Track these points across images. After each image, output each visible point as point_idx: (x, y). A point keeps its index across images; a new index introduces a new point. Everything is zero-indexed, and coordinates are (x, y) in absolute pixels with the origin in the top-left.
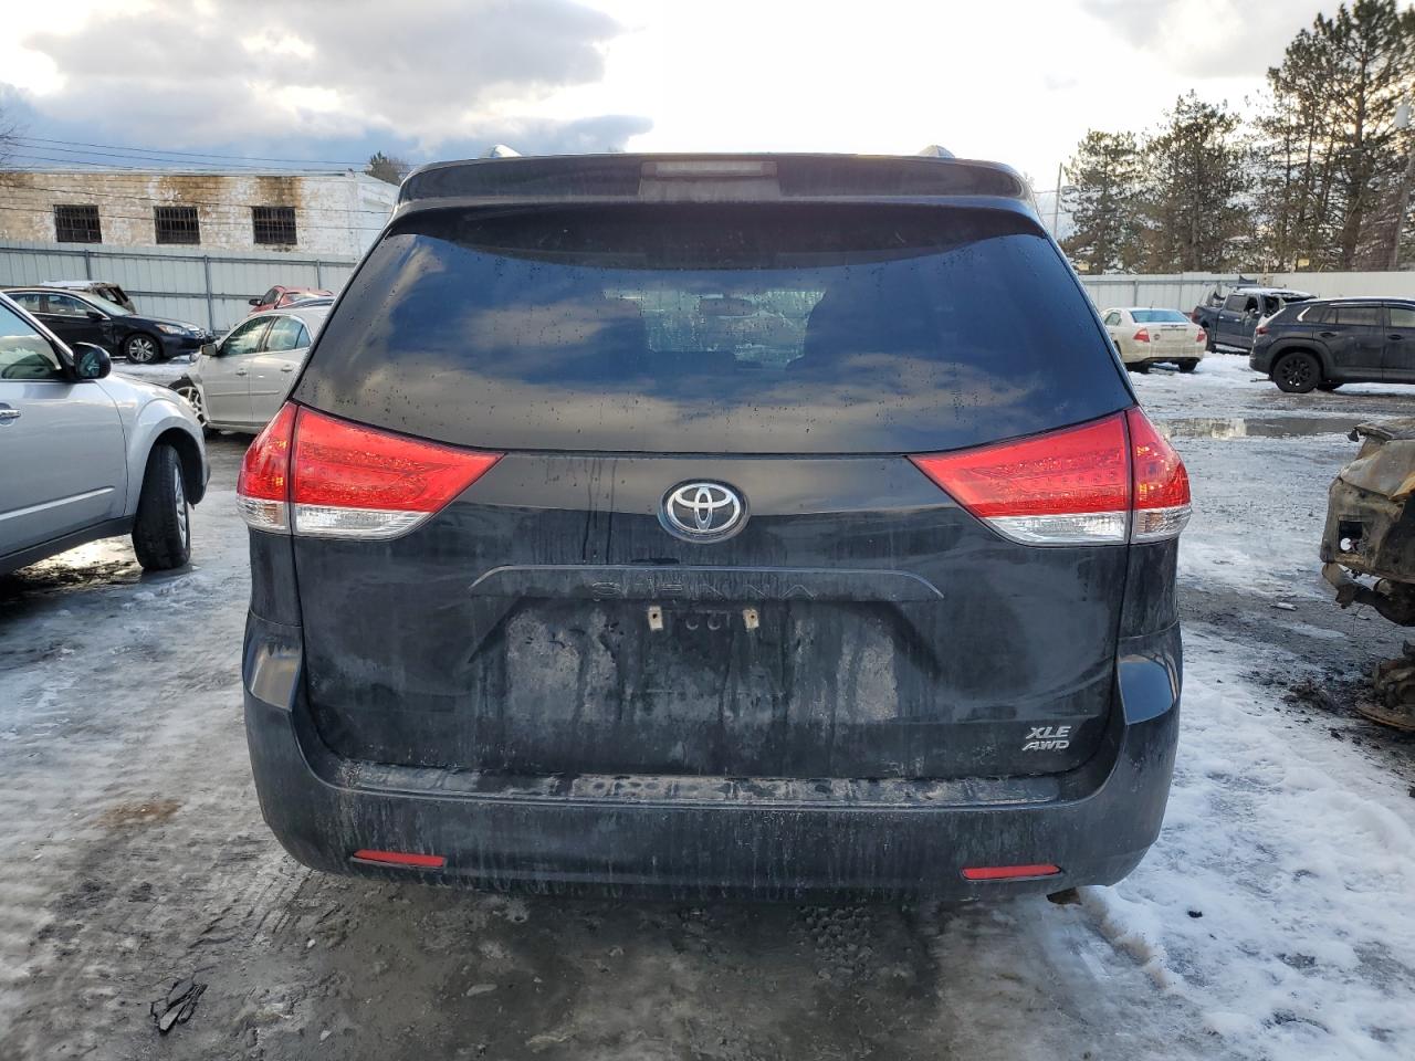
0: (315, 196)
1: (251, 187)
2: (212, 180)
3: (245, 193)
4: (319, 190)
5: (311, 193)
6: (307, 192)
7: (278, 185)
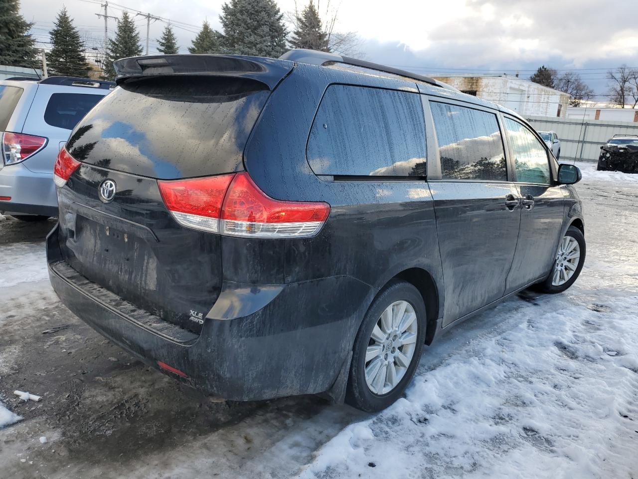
0: (487, 86)
1: (460, 82)
2: (445, 79)
3: (457, 85)
4: (489, 83)
5: (485, 85)
6: (483, 84)
7: (472, 81)
